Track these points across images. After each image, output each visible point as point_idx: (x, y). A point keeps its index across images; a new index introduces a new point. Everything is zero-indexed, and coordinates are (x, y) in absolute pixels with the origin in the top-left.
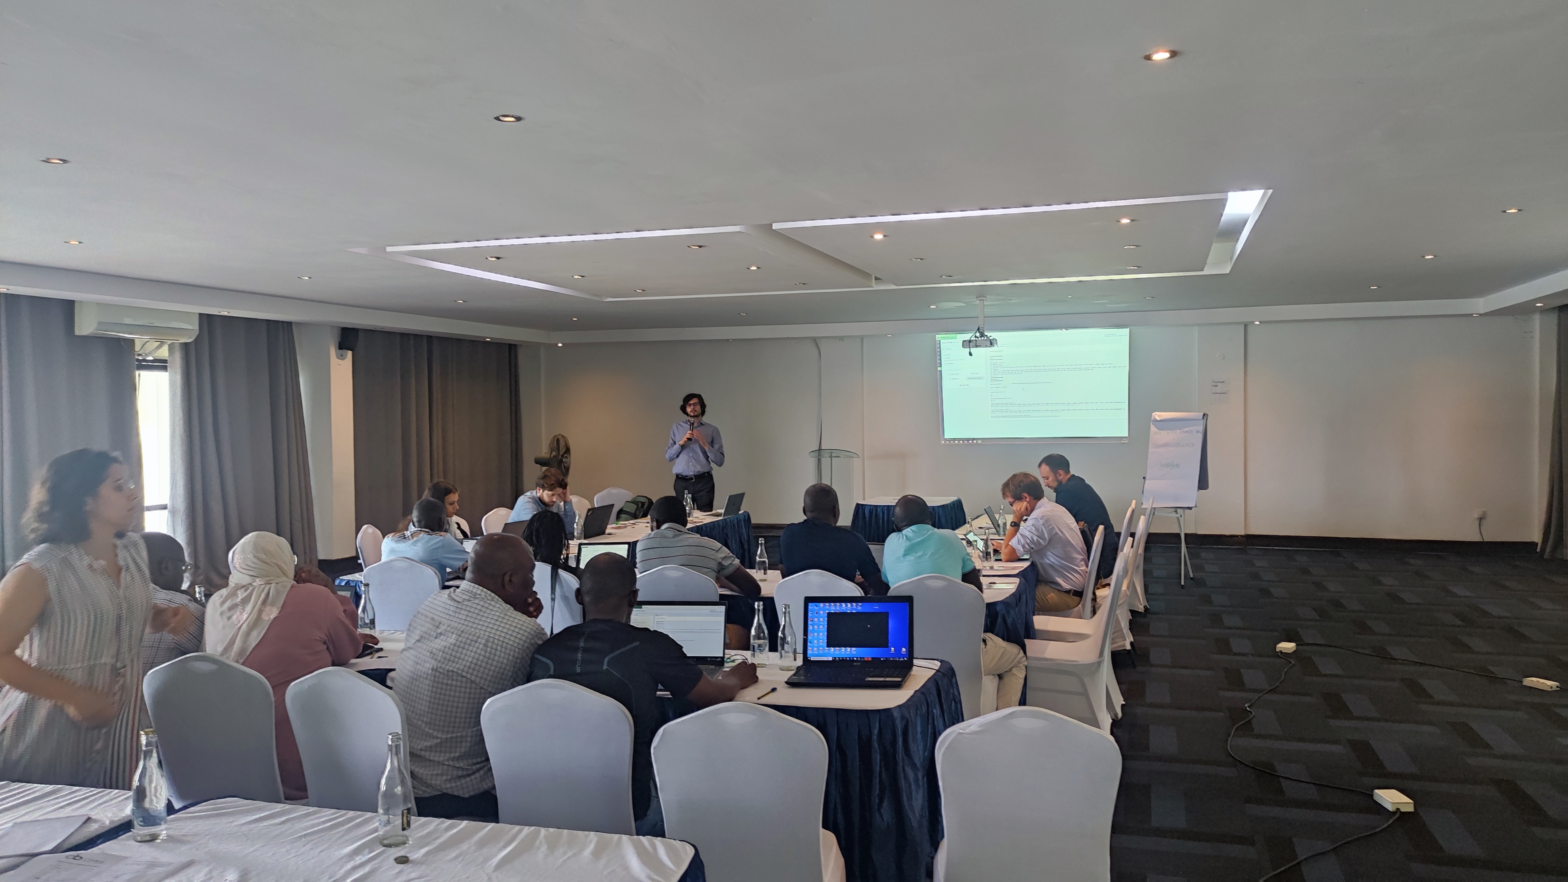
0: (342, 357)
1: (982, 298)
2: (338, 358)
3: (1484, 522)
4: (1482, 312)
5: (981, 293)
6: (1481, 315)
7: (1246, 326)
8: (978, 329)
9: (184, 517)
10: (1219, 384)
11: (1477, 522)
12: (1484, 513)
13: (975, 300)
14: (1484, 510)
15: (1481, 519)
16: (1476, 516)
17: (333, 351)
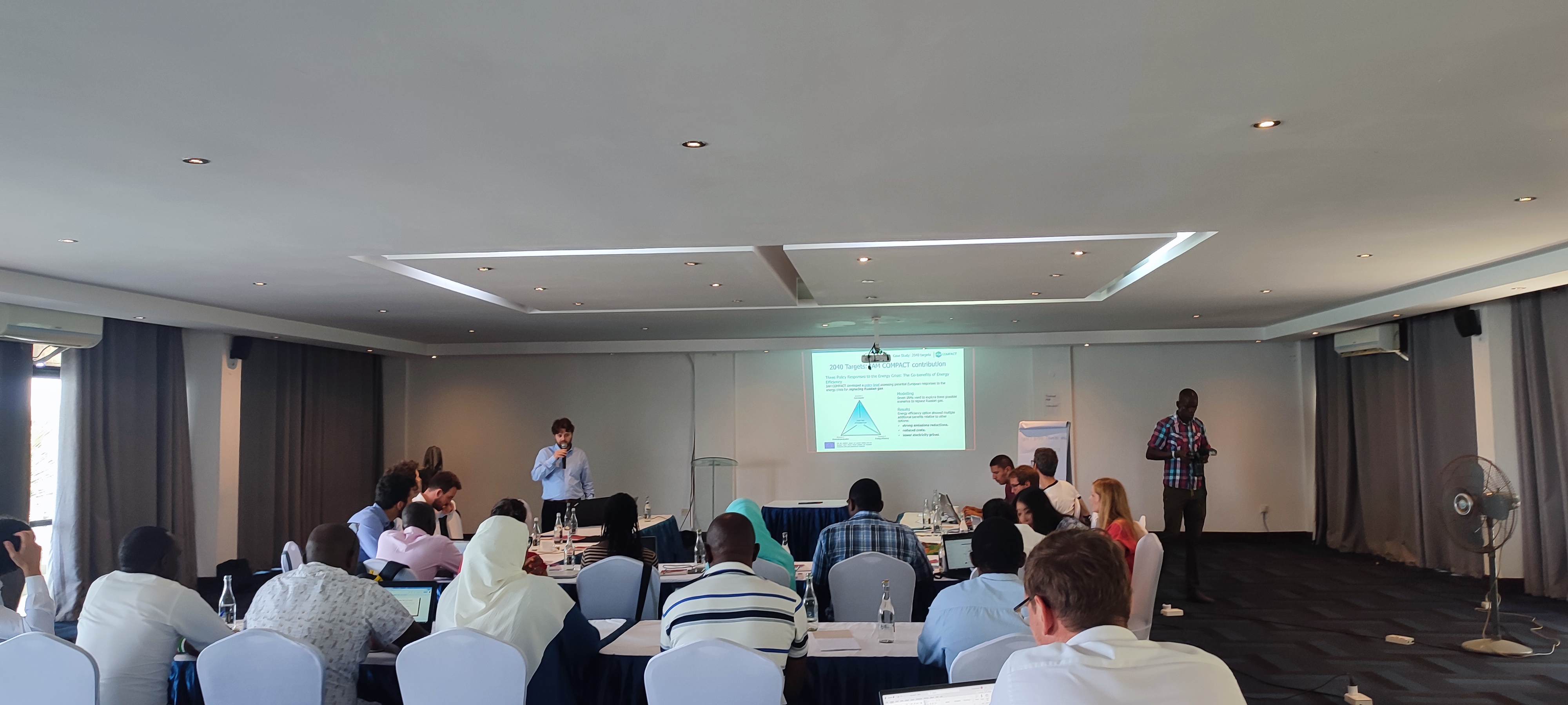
0: (232, 366)
1: (877, 318)
2: (229, 367)
3: (1267, 515)
4: (1264, 339)
5: (876, 314)
6: (1262, 341)
7: (1072, 347)
8: (874, 346)
9: (73, 533)
10: (1051, 398)
11: (1262, 516)
12: (1267, 508)
13: (871, 319)
14: (1266, 505)
15: (1264, 513)
16: (1261, 511)
17: (225, 360)
